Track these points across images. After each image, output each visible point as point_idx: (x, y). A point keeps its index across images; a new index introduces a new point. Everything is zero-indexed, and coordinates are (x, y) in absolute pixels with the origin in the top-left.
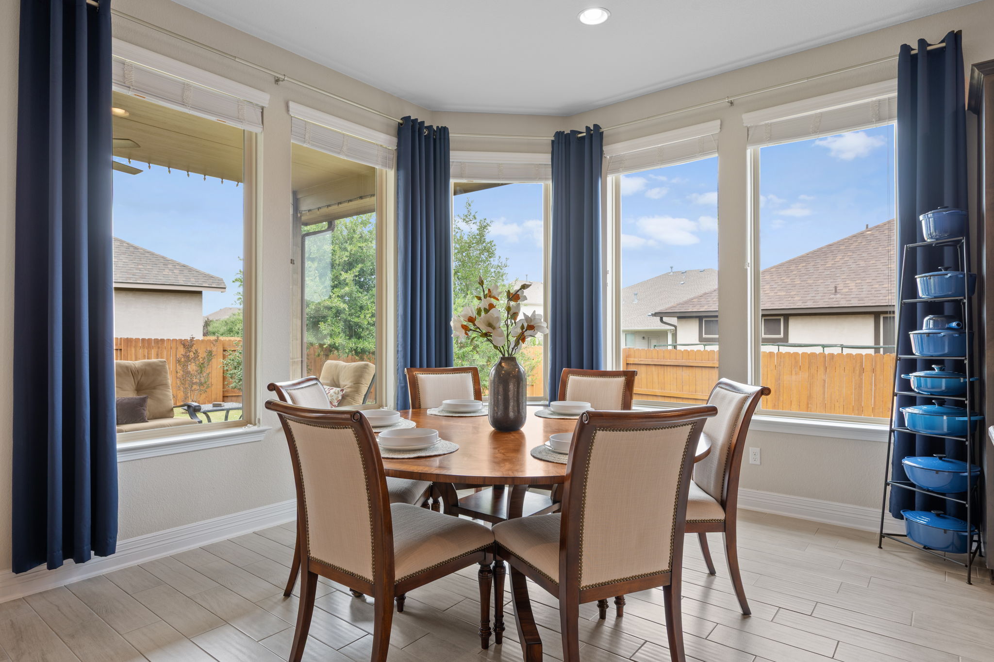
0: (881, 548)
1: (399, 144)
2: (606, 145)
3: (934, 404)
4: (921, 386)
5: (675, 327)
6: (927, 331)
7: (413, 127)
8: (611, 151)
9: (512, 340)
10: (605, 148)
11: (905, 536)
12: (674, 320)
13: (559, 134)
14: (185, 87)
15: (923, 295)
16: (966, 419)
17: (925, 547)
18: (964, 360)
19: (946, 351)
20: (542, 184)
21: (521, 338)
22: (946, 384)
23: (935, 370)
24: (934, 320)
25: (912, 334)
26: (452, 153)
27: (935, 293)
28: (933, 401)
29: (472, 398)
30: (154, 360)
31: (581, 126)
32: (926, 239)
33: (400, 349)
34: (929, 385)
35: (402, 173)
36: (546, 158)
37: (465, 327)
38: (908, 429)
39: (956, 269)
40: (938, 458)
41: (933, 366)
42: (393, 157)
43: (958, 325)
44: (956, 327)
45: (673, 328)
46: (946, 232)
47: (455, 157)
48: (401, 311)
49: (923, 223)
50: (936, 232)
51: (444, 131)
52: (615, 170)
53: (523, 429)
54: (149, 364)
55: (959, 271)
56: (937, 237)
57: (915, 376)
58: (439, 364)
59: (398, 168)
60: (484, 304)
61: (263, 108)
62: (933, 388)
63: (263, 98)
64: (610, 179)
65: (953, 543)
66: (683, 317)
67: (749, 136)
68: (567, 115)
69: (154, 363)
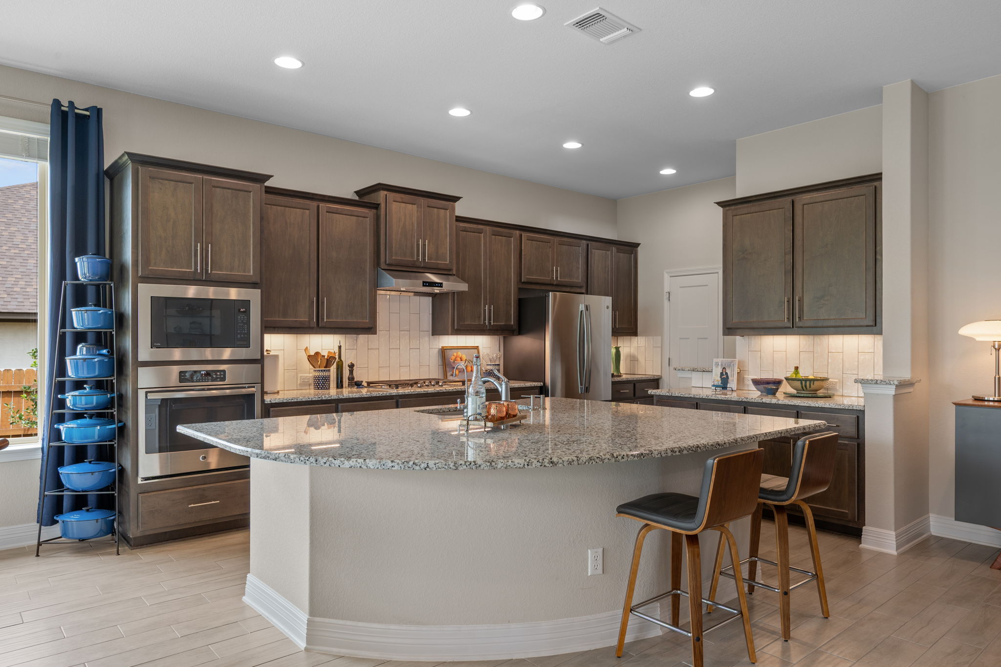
0: (39, 556)
3: (85, 418)
4: (76, 404)
6: (80, 357)
11: (61, 537)
15: (78, 326)
16: (113, 426)
17: (80, 541)
18: (112, 380)
19: (97, 373)
22: (96, 400)
23: (86, 389)
24: (87, 348)
25: (68, 360)
27: (88, 325)
28: (85, 415)
32: (80, 278)
34: (83, 402)
38: (65, 442)
39: (105, 306)
40: (88, 463)
41: (85, 386)
43: (108, 352)
44: (107, 353)
46: (97, 275)
49: (78, 264)
50: (89, 274)
55: (106, 308)
56: (90, 278)
57: (72, 396)
62: (86, 404)
65: (101, 530)
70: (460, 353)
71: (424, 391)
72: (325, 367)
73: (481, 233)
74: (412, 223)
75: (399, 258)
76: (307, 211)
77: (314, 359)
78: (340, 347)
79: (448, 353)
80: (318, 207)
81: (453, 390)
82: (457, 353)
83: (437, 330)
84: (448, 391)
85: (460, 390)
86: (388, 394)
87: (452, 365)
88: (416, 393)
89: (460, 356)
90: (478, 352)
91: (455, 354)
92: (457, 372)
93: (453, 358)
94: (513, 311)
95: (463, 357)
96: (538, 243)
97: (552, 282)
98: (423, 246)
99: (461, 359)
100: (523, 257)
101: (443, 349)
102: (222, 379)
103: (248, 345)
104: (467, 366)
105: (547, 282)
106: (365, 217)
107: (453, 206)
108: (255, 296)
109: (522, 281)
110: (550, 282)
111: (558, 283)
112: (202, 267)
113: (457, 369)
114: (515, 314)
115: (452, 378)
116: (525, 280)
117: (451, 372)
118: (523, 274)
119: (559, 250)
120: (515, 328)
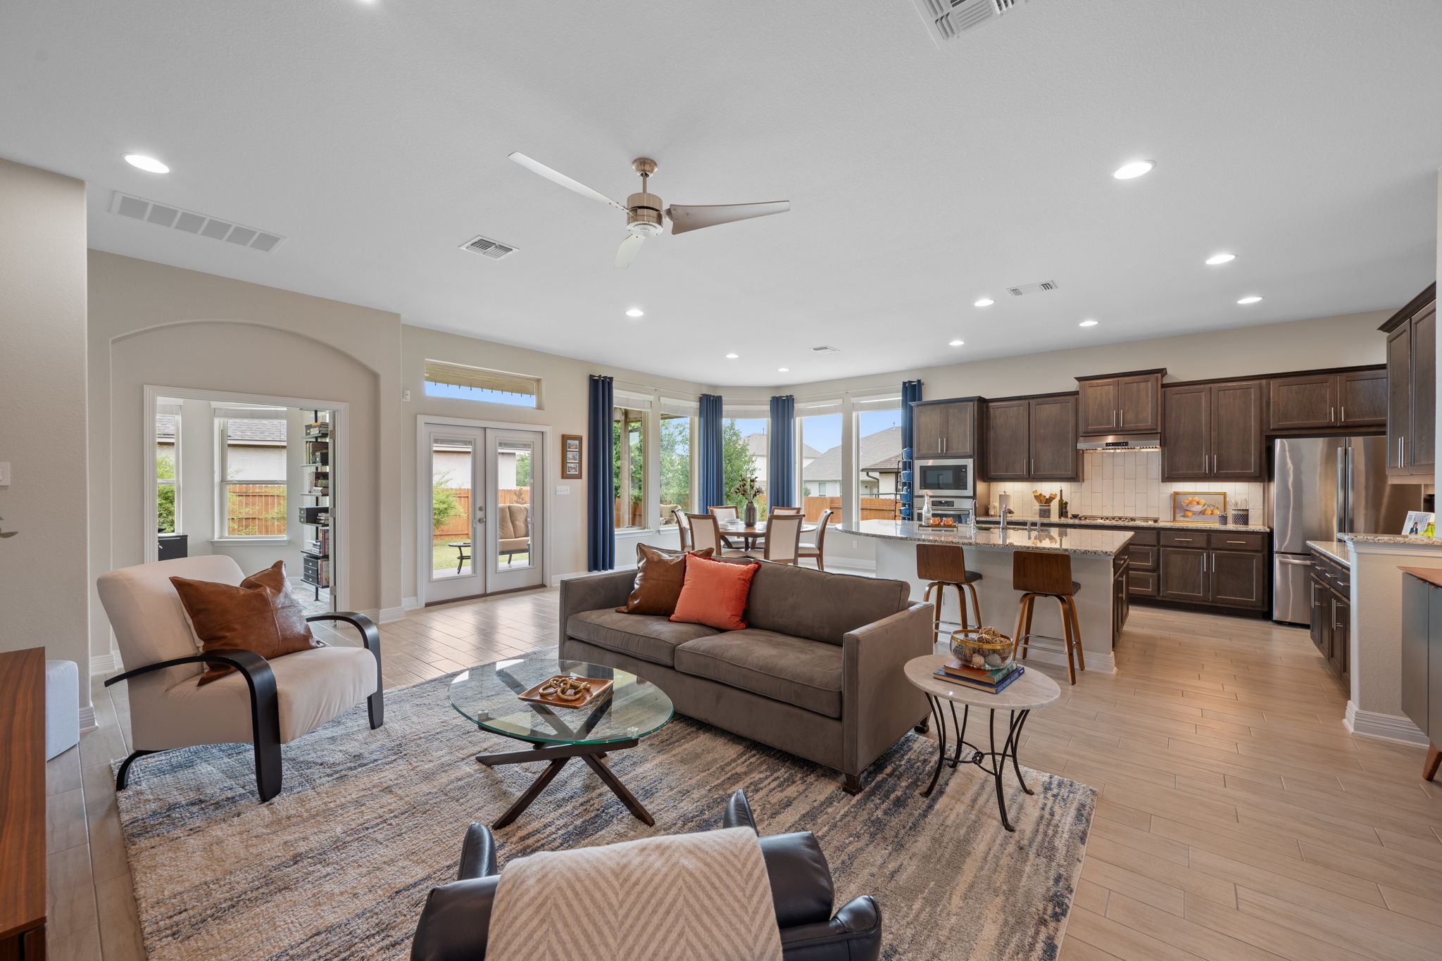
1: (700, 406)
2: (797, 403)
5: (878, 480)
7: (706, 397)
8: (797, 406)
9: (752, 496)
10: (795, 405)
12: (876, 475)
13: (773, 398)
14: (628, 399)
20: (766, 419)
21: (755, 495)
26: (723, 406)
29: (735, 517)
31: (784, 393)
33: (701, 498)
35: (702, 419)
36: (768, 408)
37: (736, 492)
42: (698, 411)
45: (876, 481)
47: (725, 408)
48: (701, 482)
51: (720, 398)
52: (799, 416)
53: (755, 526)
58: (718, 505)
59: (700, 416)
60: (741, 483)
61: (651, 402)
63: (651, 398)
64: (798, 420)
66: (884, 472)
67: (854, 407)
68: (777, 388)
70: (1197, 498)
72: (1044, 503)
73: (1202, 392)
74: (1109, 399)
75: (1096, 427)
76: (1022, 408)
77: (1039, 498)
78: (1061, 491)
79: (1180, 497)
80: (1029, 403)
82: (1193, 498)
83: (1170, 475)
85: (1142, 526)
87: (1183, 508)
89: (1198, 500)
90: (1225, 498)
91: (1190, 499)
92: (1189, 514)
93: (1187, 501)
94: (1253, 459)
95: (1203, 501)
96: (1304, 386)
97: (1330, 425)
98: (1118, 415)
99: (1198, 503)
100: (1271, 404)
101: (1176, 494)
102: (953, 506)
103: (966, 489)
104: (1205, 510)
105: (1320, 425)
106: (1067, 402)
107: (1157, 377)
108: (969, 463)
109: (1271, 428)
110: (1326, 425)
111: (1344, 424)
112: (942, 450)
113: (1190, 511)
114: (1258, 462)
115: (1182, 519)
116: (1276, 427)
117: (1182, 514)
118: (1271, 422)
119: (1348, 388)
120: (1258, 474)
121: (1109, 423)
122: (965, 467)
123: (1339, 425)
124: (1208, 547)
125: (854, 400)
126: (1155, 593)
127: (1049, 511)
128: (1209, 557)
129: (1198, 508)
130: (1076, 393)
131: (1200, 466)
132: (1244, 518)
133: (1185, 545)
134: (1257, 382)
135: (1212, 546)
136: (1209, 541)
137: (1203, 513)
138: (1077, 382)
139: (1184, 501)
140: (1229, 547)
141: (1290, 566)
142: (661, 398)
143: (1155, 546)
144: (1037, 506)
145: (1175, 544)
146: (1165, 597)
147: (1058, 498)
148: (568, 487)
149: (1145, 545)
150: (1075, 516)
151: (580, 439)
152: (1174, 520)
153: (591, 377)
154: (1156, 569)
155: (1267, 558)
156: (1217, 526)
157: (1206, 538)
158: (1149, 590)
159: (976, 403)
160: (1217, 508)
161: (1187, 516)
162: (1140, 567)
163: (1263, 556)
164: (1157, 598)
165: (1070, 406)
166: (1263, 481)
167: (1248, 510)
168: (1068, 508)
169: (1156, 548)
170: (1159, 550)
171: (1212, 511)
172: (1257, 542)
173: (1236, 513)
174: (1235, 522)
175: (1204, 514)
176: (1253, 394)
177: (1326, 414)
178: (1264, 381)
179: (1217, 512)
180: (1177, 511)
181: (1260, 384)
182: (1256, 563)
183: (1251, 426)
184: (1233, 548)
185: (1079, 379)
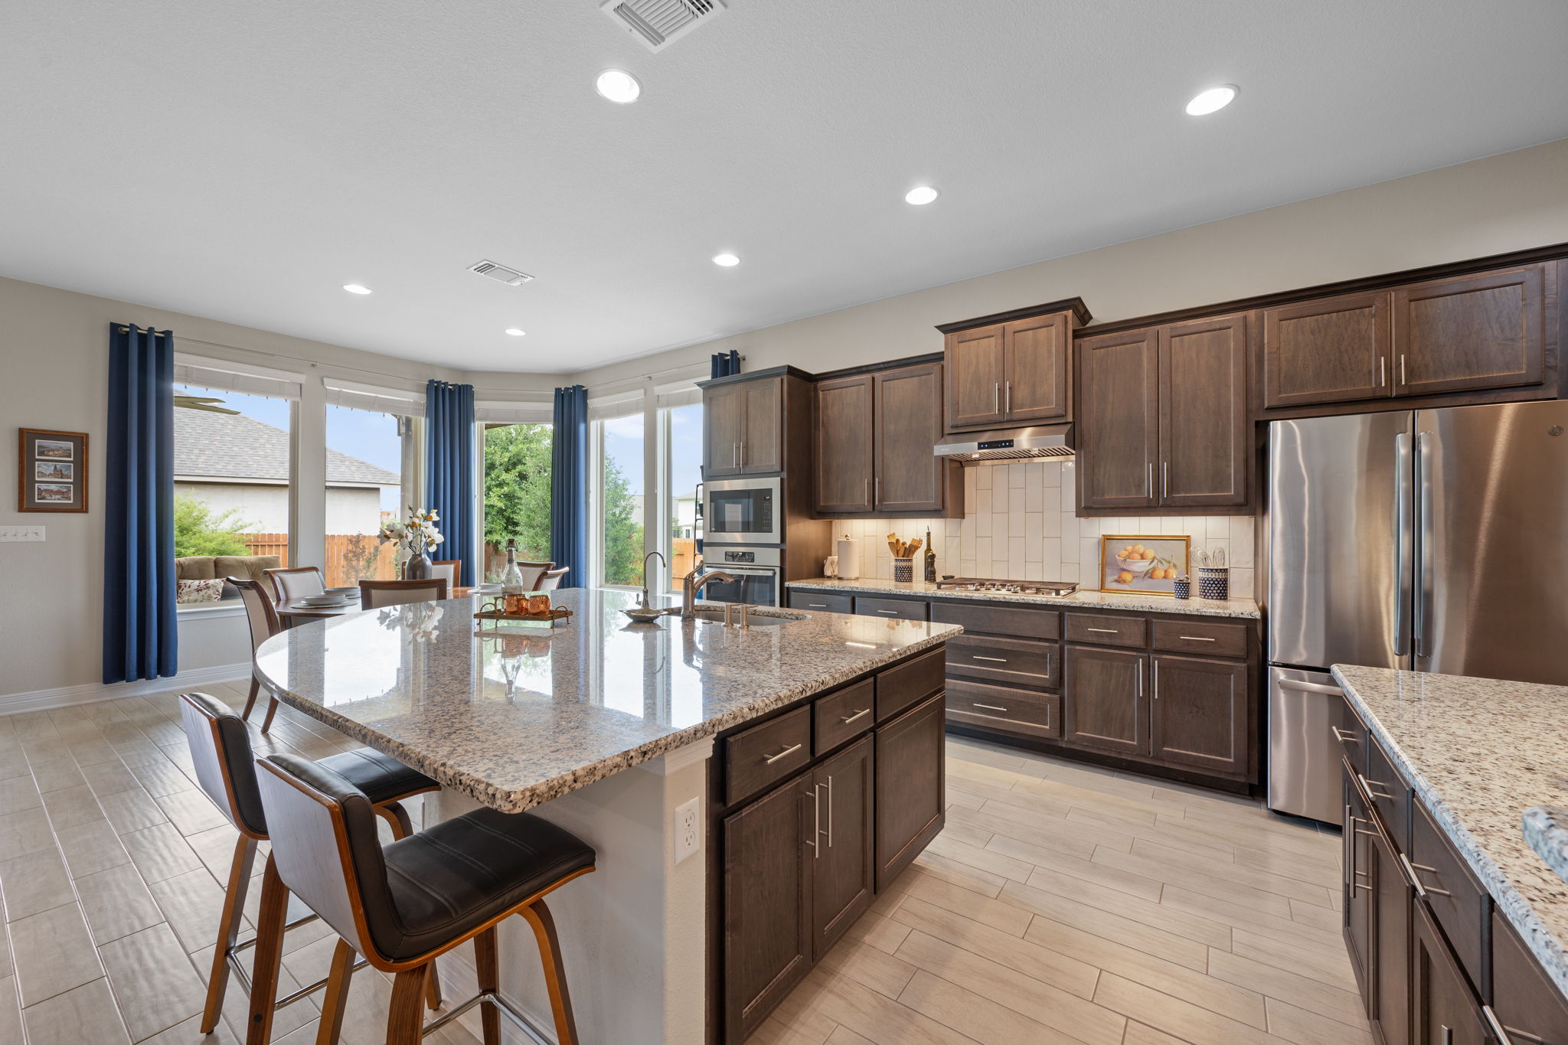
2: (591, 398)
7: (436, 388)
8: (593, 403)
10: (588, 401)
13: (559, 390)
30: (267, 556)
31: (575, 383)
36: (550, 406)
47: (478, 405)
51: (468, 387)
54: (263, 559)
61: (301, 385)
63: (301, 378)
67: (659, 402)
69: (267, 558)
70: (1140, 547)
71: (966, 596)
72: (903, 557)
73: (1143, 341)
74: (989, 364)
75: (969, 416)
76: (862, 387)
77: (895, 546)
78: (929, 534)
79: (1114, 546)
80: (873, 379)
81: (1017, 600)
82: (1134, 546)
83: (1090, 506)
84: (1007, 600)
85: (1032, 602)
86: (911, 594)
87: (1118, 566)
88: (953, 597)
89: (1141, 551)
90: (1188, 546)
91: (1130, 548)
92: (1128, 577)
93: (1125, 553)
94: (1233, 469)
95: (1150, 553)
96: (1326, 316)
97: (1378, 394)
98: (1001, 391)
99: (1142, 557)
100: (1266, 357)
101: (1108, 538)
102: (753, 561)
103: (770, 531)
104: (1154, 569)
105: (1358, 396)
106: (929, 374)
107: (1066, 317)
108: (773, 484)
109: (1266, 406)
110: (1369, 395)
111: (1406, 392)
112: (738, 464)
113: (1129, 571)
114: (1242, 475)
115: (1115, 586)
116: (1274, 403)
117: (1116, 577)
118: (1266, 393)
119: (1413, 314)
120: (1241, 500)
121: (989, 407)
122: (769, 491)
123: (1394, 394)
124: (1146, 648)
125: (659, 390)
126: (1055, 735)
127: (910, 570)
128: (1148, 667)
129: (1142, 566)
130: (938, 357)
131: (1139, 486)
132: (1219, 587)
133: (1106, 641)
134: (1240, 315)
135: (1155, 645)
136: (1148, 635)
137: (1150, 575)
138: (942, 335)
139: (1120, 551)
140: (1185, 649)
141: (1305, 695)
142: (325, 379)
143: (1056, 641)
144: (890, 561)
145: (1090, 639)
146: (1073, 743)
147: (924, 547)
148: (42, 530)
149: (1040, 639)
150: (948, 579)
151: (81, 441)
152: (1102, 588)
153: (114, 327)
154: (1057, 686)
155: (1255, 673)
156: (1170, 603)
157: (1143, 627)
158: (1044, 728)
159: (785, 378)
160: (1175, 566)
161: (1124, 582)
162: (1031, 682)
163: (1249, 668)
164: (1060, 744)
165: (933, 379)
166: (1252, 513)
167: (1225, 571)
168: (936, 565)
169: (1057, 646)
170: (1062, 649)
171: (1165, 571)
172: (1237, 639)
173: (1205, 575)
174: (1205, 594)
175: (1151, 577)
176: (1233, 340)
177: (1370, 372)
178: (1252, 314)
179: (1174, 574)
180: (1108, 571)
181: (1245, 318)
182: (1236, 684)
183: (1229, 401)
184: (1192, 649)
185: (945, 329)
